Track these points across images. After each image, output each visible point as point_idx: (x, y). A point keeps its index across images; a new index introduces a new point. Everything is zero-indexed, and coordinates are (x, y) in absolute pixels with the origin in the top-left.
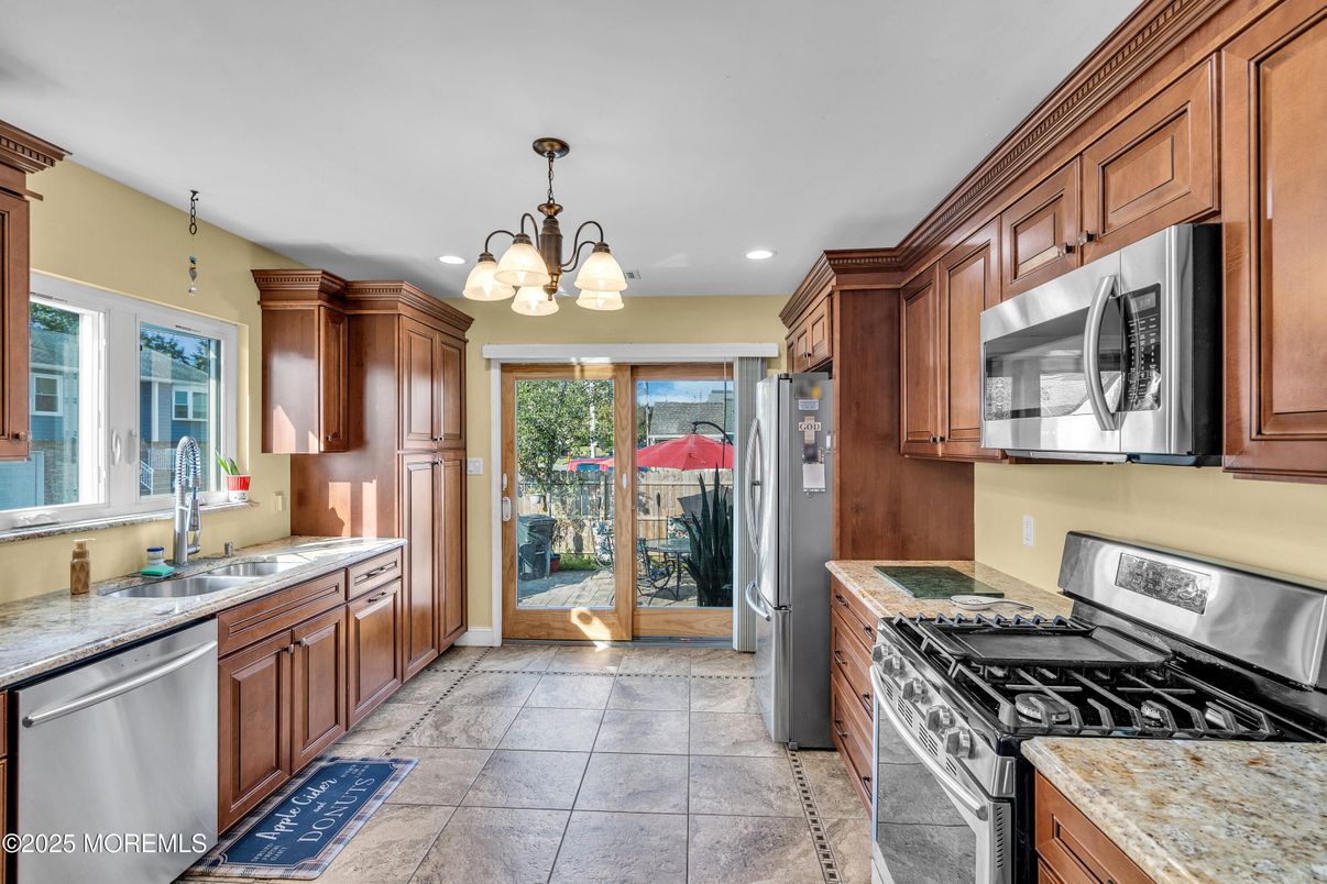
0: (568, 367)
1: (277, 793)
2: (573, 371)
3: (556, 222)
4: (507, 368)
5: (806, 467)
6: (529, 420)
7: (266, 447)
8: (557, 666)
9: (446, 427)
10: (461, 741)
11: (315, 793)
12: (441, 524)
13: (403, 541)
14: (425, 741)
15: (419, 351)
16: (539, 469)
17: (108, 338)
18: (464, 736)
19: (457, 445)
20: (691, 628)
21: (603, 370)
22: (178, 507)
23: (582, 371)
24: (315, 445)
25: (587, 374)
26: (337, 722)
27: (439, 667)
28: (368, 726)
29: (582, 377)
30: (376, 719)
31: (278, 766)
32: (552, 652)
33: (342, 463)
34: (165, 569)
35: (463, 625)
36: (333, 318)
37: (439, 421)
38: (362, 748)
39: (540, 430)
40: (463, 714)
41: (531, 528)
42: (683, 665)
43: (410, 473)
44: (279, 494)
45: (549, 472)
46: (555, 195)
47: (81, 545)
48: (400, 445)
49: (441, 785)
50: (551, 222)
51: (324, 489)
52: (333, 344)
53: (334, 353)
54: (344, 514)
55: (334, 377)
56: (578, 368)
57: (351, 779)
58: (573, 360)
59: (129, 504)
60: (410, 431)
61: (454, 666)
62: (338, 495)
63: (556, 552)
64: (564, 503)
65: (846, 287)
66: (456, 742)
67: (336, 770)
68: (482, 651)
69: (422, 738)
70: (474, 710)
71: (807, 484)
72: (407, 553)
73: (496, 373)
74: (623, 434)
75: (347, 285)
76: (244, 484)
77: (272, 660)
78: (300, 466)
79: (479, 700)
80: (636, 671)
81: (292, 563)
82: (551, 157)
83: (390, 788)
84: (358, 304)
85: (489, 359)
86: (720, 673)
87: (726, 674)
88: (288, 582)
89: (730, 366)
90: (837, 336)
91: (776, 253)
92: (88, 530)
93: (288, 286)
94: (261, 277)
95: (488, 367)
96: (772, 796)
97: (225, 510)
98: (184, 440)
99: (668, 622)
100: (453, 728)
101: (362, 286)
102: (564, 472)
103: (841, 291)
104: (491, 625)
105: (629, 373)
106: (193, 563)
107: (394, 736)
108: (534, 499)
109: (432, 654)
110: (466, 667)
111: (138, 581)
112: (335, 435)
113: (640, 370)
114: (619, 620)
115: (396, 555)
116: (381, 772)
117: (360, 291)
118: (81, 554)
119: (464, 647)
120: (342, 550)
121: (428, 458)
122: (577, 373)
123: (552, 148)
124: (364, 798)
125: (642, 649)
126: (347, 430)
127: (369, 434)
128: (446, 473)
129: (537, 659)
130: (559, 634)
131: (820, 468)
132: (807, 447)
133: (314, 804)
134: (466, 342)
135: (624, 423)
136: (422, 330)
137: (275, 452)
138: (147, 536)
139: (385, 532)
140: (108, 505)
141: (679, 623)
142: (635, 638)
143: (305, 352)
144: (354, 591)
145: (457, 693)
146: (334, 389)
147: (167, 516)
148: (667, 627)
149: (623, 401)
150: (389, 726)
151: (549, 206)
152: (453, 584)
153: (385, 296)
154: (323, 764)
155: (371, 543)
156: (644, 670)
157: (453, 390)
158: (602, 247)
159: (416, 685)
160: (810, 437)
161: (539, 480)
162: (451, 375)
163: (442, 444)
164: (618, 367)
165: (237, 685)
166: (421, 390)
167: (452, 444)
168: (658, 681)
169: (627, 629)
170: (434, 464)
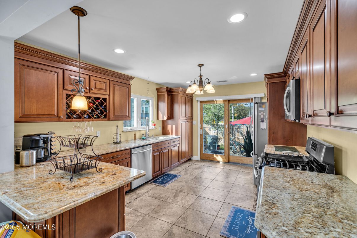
0: (213, 101)
1: (160, 176)
2: (214, 102)
3: (202, 79)
4: (201, 102)
5: (261, 123)
6: (211, 112)
7: (158, 119)
8: (210, 165)
9: (189, 114)
10: (189, 174)
11: (165, 177)
12: (188, 134)
13: (180, 136)
14: (183, 173)
15: (183, 100)
16: (215, 124)
17: (137, 102)
18: (190, 174)
19: (191, 118)
20: (243, 161)
21: (221, 102)
22: (146, 128)
23: (216, 102)
24: (165, 118)
25: (217, 103)
26: (168, 167)
27: (187, 163)
28: (174, 169)
29: (216, 103)
30: (175, 169)
31: (160, 171)
32: (210, 163)
33: (170, 121)
34: (145, 138)
35: (192, 155)
36: (168, 95)
37: (187, 114)
38: (172, 172)
39: (215, 115)
40: (190, 170)
41: (212, 138)
42: (239, 169)
43: (181, 123)
44: (160, 127)
45: (217, 125)
46: (201, 74)
47: (135, 133)
48: (179, 118)
49: (185, 180)
50: (201, 79)
51: (167, 126)
52: (168, 100)
53: (168, 101)
54: (170, 131)
55: (168, 106)
56: (215, 101)
57: (170, 176)
58: (215, 100)
59: (140, 128)
60: (181, 115)
61: (190, 163)
62: (169, 127)
63: (219, 145)
64: (221, 133)
65: (270, 82)
66: (188, 174)
67: (168, 174)
68: (196, 161)
69: (183, 172)
70: (192, 170)
71: (261, 127)
72: (181, 139)
73: (199, 103)
74: (226, 116)
75: (171, 89)
76: (155, 125)
77: (159, 153)
78: (163, 122)
79: (194, 169)
80: (228, 168)
81: (162, 138)
82: (201, 67)
83: (176, 178)
84: (172, 92)
85: (197, 101)
86: (248, 171)
87: (249, 172)
88: (161, 141)
89: (252, 99)
90: (268, 93)
91: (257, 74)
92: (136, 131)
93: (161, 90)
94: (157, 89)
95: (197, 102)
96: (249, 193)
97: (152, 129)
98: (147, 117)
99: (237, 159)
100: (188, 172)
101: (173, 89)
102: (221, 125)
103: (269, 83)
104: (198, 156)
105: (227, 102)
106: (148, 137)
107: (178, 172)
108: (214, 131)
109: (185, 159)
110: (192, 163)
111: (141, 139)
112: (169, 117)
113: (231, 102)
114: (225, 158)
115: (179, 139)
116: (175, 176)
117: (173, 90)
118: (135, 134)
119: (192, 160)
120: (169, 137)
121: (186, 121)
122: (215, 102)
123: (201, 66)
124: (172, 179)
125: (231, 164)
126: (171, 116)
127: (174, 116)
128: (189, 124)
129: (207, 164)
130: (212, 159)
131: (265, 123)
132: (261, 119)
133: (165, 178)
134: (193, 97)
135: (226, 113)
136: (184, 96)
137: (159, 119)
138: (142, 132)
139: (177, 134)
140: (137, 127)
141: (239, 160)
142: (229, 162)
143: (164, 102)
144: (171, 144)
145: (190, 167)
146: (168, 108)
147: (145, 129)
148: (237, 160)
149: (226, 108)
150: (177, 170)
151: (201, 76)
152: (190, 146)
153: (177, 90)
154: (167, 173)
155: (174, 136)
156: (229, 168)
157: (190, 107)
158: (209, 83)
159: (183, 165)
160: (262, 116)
161: (215, 127)
162: (190, 104)
163: (188, 118)
164: (224, 101)
165: (154, 156)
166: (183, 107)
167: (190, 118)
168: (232, 171)
169: (227, 160)
170: (186, 122)
